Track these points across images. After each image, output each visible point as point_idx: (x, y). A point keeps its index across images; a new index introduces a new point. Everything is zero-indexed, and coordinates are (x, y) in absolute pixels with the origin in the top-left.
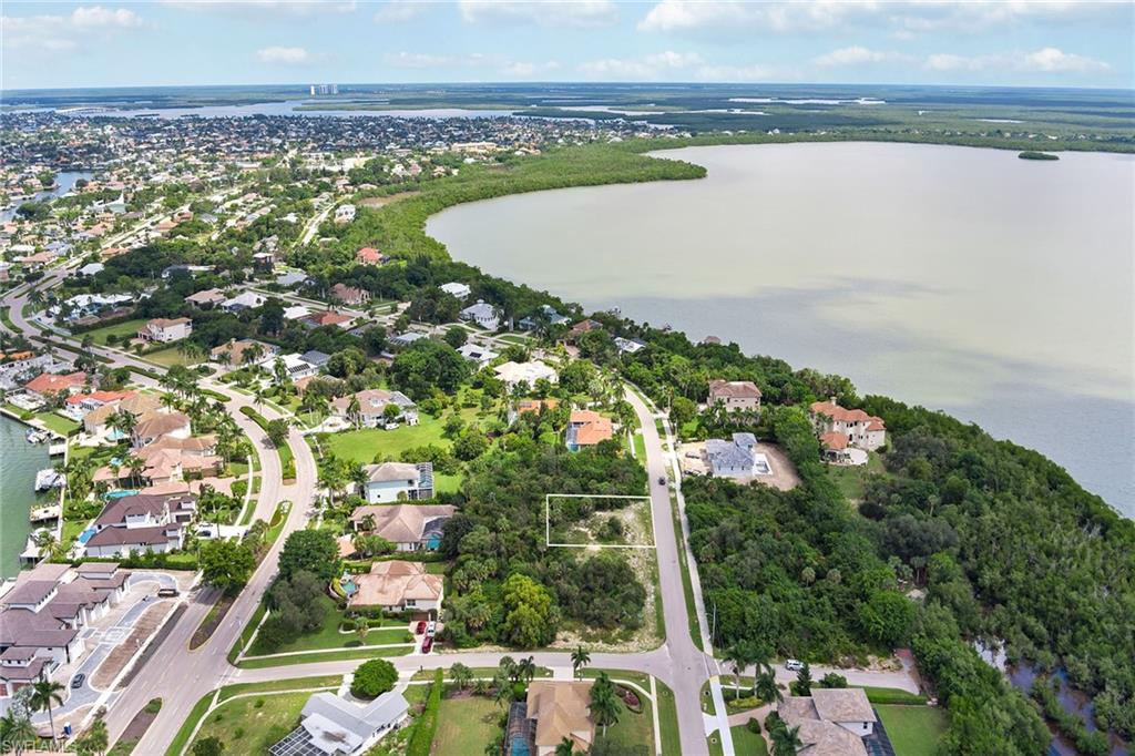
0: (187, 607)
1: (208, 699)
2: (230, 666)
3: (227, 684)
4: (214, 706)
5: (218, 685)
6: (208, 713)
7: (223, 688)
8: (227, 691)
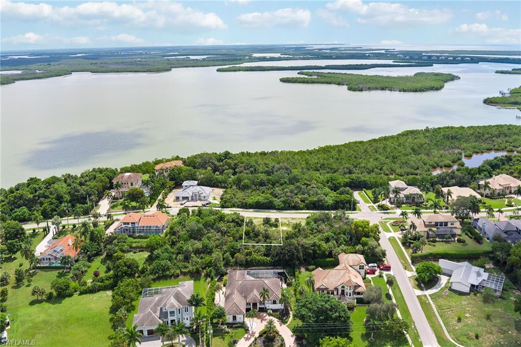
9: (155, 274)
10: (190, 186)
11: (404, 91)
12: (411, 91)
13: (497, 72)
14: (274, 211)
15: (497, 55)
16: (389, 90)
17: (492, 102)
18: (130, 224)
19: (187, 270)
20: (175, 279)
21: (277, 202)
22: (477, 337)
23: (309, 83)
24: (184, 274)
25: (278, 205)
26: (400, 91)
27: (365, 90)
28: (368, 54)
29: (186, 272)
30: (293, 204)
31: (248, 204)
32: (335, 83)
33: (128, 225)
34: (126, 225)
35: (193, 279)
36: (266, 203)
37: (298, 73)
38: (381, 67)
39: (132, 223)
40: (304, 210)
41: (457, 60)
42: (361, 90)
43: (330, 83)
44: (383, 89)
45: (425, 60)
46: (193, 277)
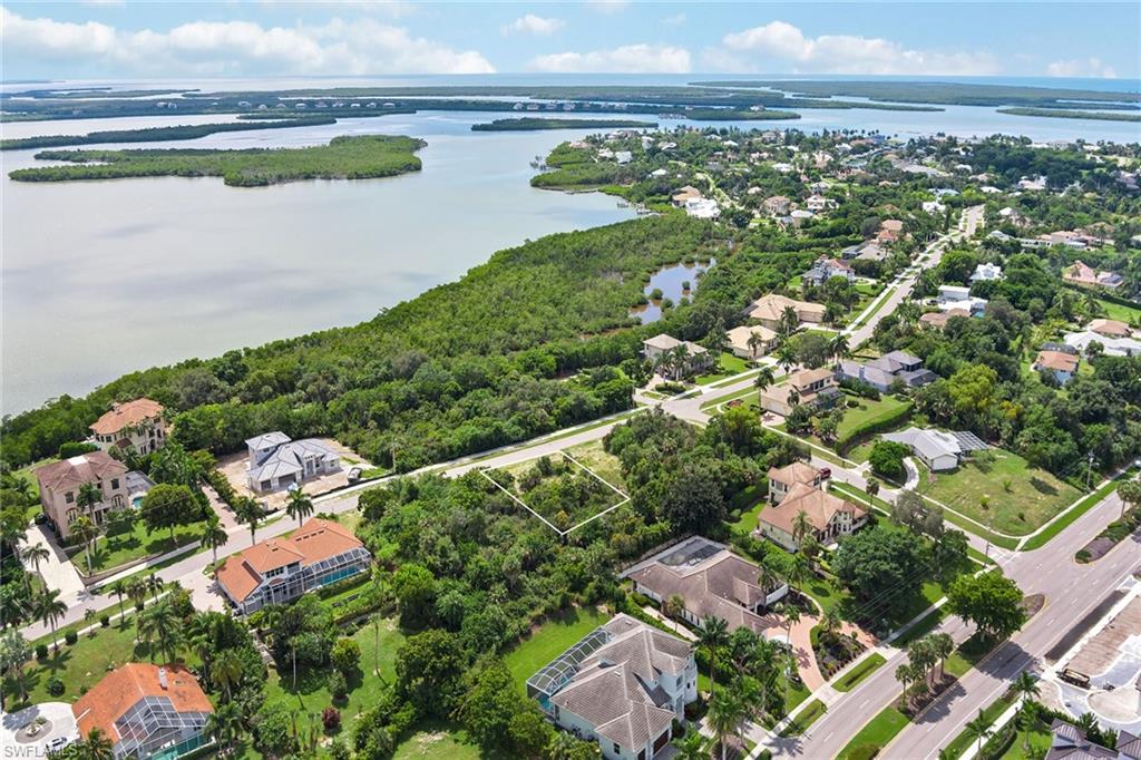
0: (1046, 656)
1: (1028, 547)
2: (1002, 566)
3: (1008, 552)
4: (1024, 540)
5: (1017, 554)
6: (1031, 536)
7: (1012, 549)
8: (1011, 546)
9: (489, 646)
10: (277, 447)
11: (359, 177)
12: (373, 177)
13: (475, 128)
14: (509, 448)
15: (427, 95)
16: (322, 178)
17: (549, 184)
18: (286, 569)
19: (539, 611)
20: (527, 640)
21: (507, 426)
22: (1022, 517)
23: (105, 178)
24: (538, 621)
25: (514, 433)
26: (349, 178)
27: (274, 183)
28: (162, 103)
29: (539, 616)
30: (538, 424)
31: (455, 449)
32: (175, 173)
33: (280, 576)
34: (276, 577)
35: (563, 622)
36: (489, 436)
37: (38, 157)
38: (227, 130)
39: (289, 566)
40: (559, 429)
41: (369, 109)
42: (264, 184)
43: (163, 174)
44: (308, 177)
45: (303, 111)
46: (560, 619)
